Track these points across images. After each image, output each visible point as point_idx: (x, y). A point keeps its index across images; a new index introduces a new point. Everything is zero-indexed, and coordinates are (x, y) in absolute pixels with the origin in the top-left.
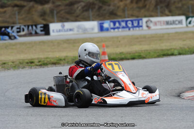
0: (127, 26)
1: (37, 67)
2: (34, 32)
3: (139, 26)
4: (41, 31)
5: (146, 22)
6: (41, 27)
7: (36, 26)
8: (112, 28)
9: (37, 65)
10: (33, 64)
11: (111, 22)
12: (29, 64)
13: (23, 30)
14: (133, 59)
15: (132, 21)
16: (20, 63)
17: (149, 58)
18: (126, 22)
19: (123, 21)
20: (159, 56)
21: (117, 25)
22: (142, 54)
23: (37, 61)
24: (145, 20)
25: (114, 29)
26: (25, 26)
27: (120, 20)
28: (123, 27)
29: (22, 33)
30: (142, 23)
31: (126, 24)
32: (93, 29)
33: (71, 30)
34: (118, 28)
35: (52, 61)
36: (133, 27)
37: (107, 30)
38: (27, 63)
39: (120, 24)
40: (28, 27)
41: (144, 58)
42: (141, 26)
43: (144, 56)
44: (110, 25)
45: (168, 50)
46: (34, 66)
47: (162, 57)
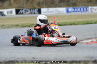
0: (81, 11)
1: (20, 28)
2: (33, 13)
3: (87, 11)
4: (37, 12)
5: (91, 9)
6: (37, 10)
7: (34, 9)
8: (73, 12)
9: (20, 27)
10: (18, 26)
11: (73, 8)
12: (16, 26)
13: (28, 11)
14: (71, 25)
15: (83, 8)
16: (12, 26)
17: (79, 25)
18: (80, 8)
19: (79, 8)
20: (84, 24)
21: (76, 10)
22: (75, 23)
23: (21, 25)
24: (90, 8)
25: (74, 12)
26: (29, 9)
27: (77, 7)
28: (79, 11)
29: (27, 13)
30: (88, 9)
31: (80, 10)
32: (63, 11)
33: (52, 12)
34: (76, 11)
35: (28, 25)
36: (84, 11)
37: (71, 12)
38: (15, 26)
39: (77, 9)
40: (30, 10)
41: (76, 25)
42: (88, 11)
43: (77, 23)
44: (72, 10)
45: (90, 21)
46: (18, 27)
47: (86, 24)
